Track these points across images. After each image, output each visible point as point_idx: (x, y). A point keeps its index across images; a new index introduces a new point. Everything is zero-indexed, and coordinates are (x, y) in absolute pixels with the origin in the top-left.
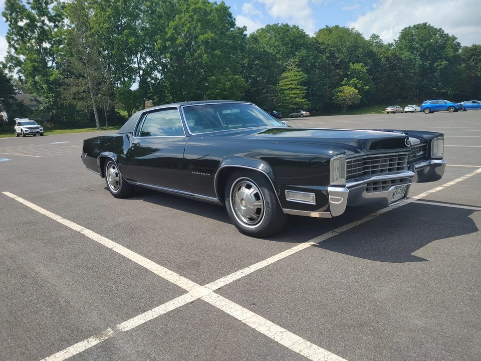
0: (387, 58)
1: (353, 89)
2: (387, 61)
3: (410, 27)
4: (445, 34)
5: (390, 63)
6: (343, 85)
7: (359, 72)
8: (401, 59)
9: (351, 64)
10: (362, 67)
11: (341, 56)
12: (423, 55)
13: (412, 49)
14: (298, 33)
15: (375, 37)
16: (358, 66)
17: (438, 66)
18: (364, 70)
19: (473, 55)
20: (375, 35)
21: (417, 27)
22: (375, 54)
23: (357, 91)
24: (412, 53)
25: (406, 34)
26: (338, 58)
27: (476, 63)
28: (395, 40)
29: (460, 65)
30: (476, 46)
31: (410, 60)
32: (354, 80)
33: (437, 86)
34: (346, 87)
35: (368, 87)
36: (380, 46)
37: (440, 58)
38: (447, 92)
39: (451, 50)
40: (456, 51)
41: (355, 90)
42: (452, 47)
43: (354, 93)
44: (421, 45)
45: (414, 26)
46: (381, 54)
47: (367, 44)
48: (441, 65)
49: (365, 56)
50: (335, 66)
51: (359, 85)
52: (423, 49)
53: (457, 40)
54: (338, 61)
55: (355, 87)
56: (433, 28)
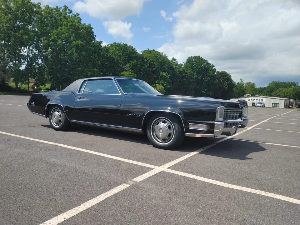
0: (180, 71)
1: (162, 86)
2: (180, 73)
3: (192, 57)
4: (209, 63)
5: (181, 75)
6: (156, 84)
7: (165, 77)
8: (187, 73)
9: (161, 72)
10: (167, 74)
11: (156, 67)
12: (198, 73)
13: (192, 68)
14: (133, 50)
15: (174, 59)
16: (165, 74)
17: (205, 79)
18: (168, 76)
19: (222, 76)
20: (174, 58)
21: (195, 57)
22: (174, 69)
23: (163, 88)
24: (193, 71)
25: (190, 60)
26: (154, 68)
27: (223, 81)
28: (184, 63)
29: (216, 80)
30: (223, 72)
31: (191, 74)
32: (162, 81)
33: (204, 90)
34: (158, 85)
35: (169, 86)
36: (177, 65)
37: (206, 76)
38: (209, 94)
39: (212, 72)
40: (214, 73)
41: (162, 87)
42: (212, 71)
43: (162, 89)
44: (197, 67)
45: (194, 57)
46: (177, 69)
47: (169, 63)
48: (207, 79)
49: (168, 69)
50: (152, 72)
51: (165, 85)
52: (198, 70)
53: (214, 67)
54: (154, 69)
55: (163, 85)
56: (203, 59)
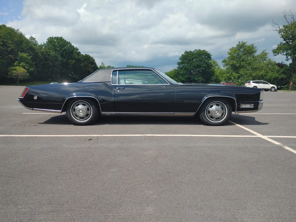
0: (42, 53)
1: (23, 69)
2: (42, 55)
3: (52, 37)
4: (72, 46)
5: (44, 57)
6: (15, 66)
7: (25, 58)
8: (50, 55)
9: (19, 53)
10: (27, 55)
11: (12, 46)
12: (62, 55)
13: (55, 50)
15: (32, 38)
16: (25, 55)
17: (70, 62)
18: (29, 58)
19: (86, 59)
20: (32, 37)
21: (57, 38)
22: (34, 49)
23: (26, 71)
24: (56, 53)
25: (51, 41)
26: (10, 47)
27: (88, 64)
28: (44, 43)
29: (82, 64)
30: (87, 55)
31: (55, 56)
32: (22, 64)
33: (71, 73)
34: (18, 68)
35: (32, 69)
36: (36, 45)
37: (71, 58)
38: (76, 77)
39: (76, 55)
40: (79, 56)
41: (24, 70)
42: (77, 54)
43: (24, 72)
44: (61, 49)
45: (55, 37)
46: (38, 50)
47: (27, 41)
48: (72, 62)
49: (27, 49)
50: (8, 52)
51: (27, 68)
52: (62, 52)
53: (79, 50)
54: (10, 49)
55: (24, 68)
56: (66, 41)
